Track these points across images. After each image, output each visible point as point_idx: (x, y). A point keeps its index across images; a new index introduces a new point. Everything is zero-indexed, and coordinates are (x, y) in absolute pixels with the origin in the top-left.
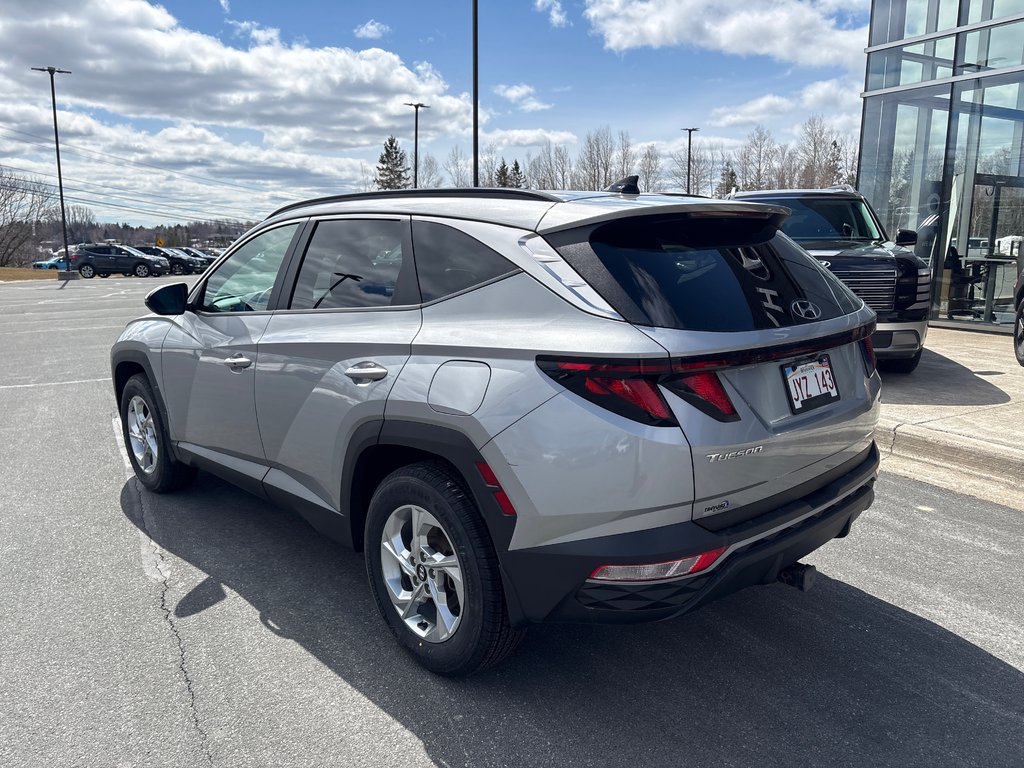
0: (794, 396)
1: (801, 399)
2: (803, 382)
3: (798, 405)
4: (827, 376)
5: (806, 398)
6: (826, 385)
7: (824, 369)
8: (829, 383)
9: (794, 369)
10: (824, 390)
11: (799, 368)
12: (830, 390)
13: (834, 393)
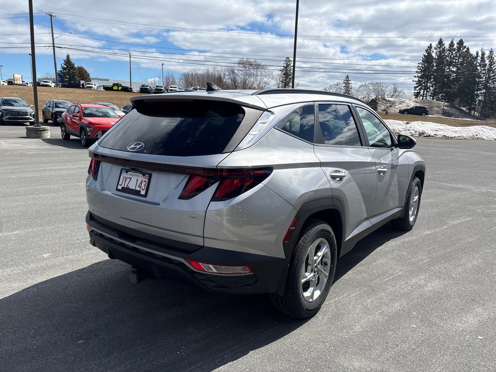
0: (120, 183)
1: (123, 186)
2: (128, 180)
3: (119, 187)
4: (143, 184)
5: (125, 187)
6: (140, 187)
7: (144, 180)
8: (143, 186)
9: (127, 172)
10: (138, 189)
11: (130, 173)
12: (141, 190)
13: (143, 193)
